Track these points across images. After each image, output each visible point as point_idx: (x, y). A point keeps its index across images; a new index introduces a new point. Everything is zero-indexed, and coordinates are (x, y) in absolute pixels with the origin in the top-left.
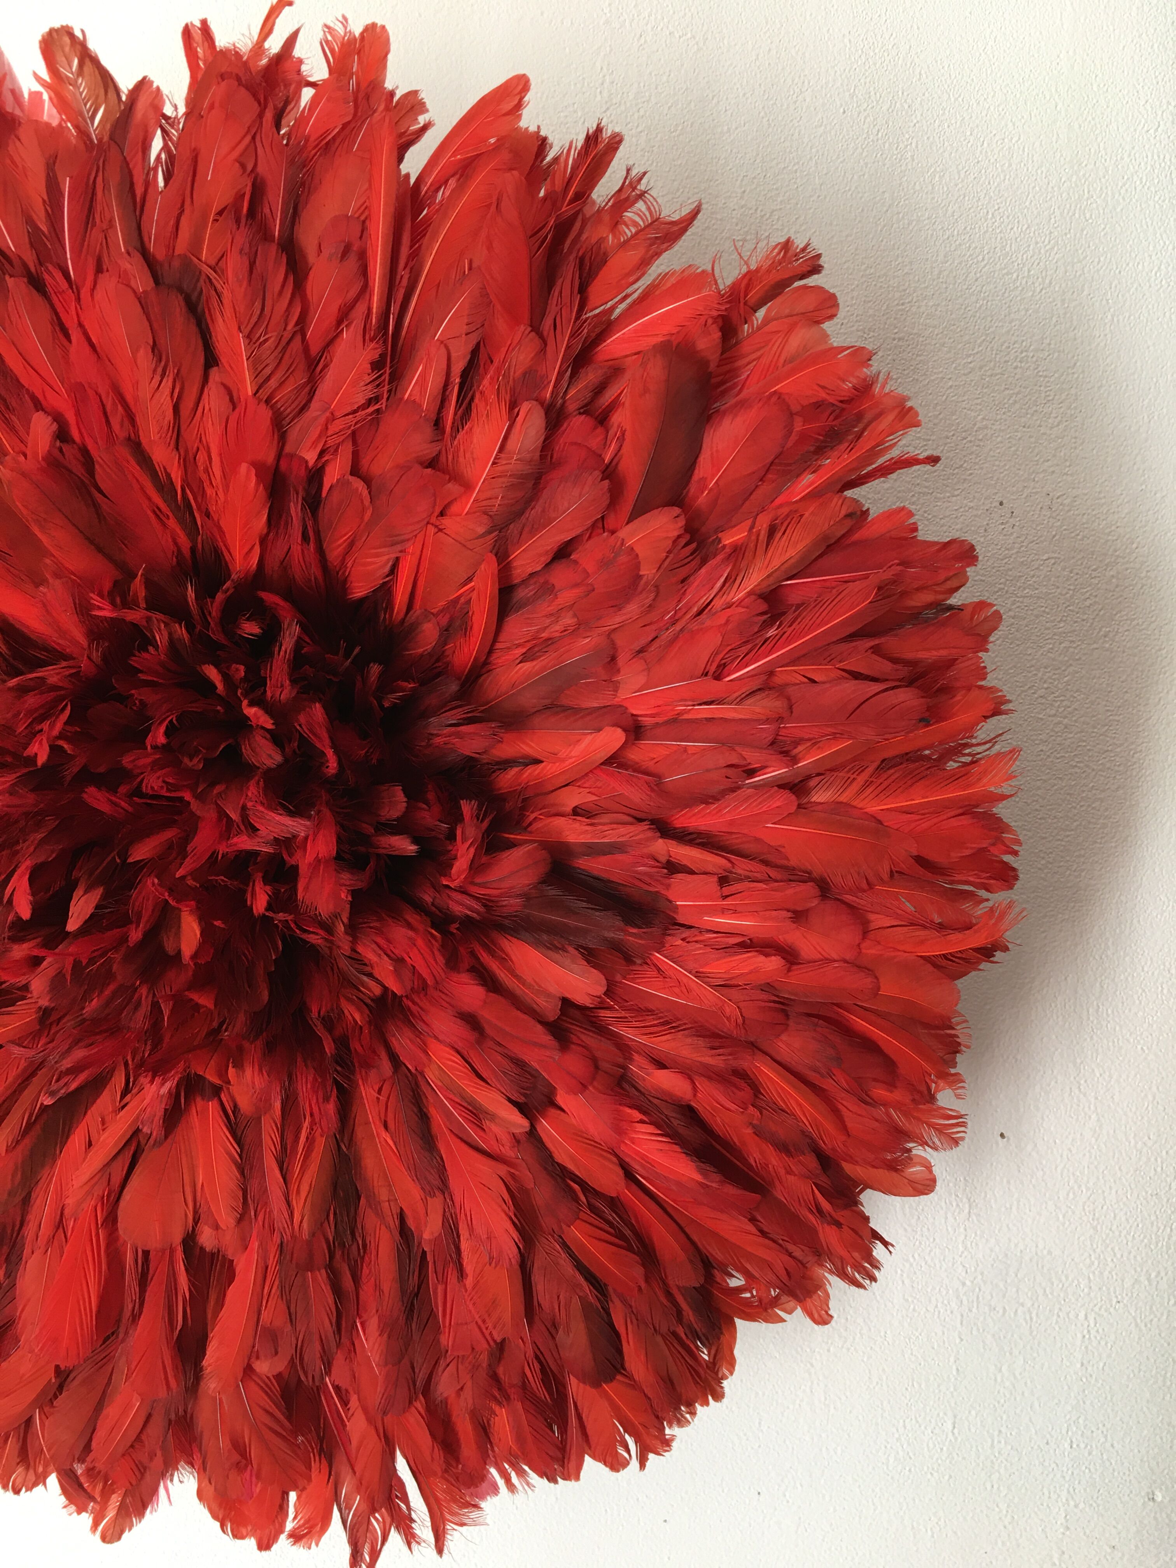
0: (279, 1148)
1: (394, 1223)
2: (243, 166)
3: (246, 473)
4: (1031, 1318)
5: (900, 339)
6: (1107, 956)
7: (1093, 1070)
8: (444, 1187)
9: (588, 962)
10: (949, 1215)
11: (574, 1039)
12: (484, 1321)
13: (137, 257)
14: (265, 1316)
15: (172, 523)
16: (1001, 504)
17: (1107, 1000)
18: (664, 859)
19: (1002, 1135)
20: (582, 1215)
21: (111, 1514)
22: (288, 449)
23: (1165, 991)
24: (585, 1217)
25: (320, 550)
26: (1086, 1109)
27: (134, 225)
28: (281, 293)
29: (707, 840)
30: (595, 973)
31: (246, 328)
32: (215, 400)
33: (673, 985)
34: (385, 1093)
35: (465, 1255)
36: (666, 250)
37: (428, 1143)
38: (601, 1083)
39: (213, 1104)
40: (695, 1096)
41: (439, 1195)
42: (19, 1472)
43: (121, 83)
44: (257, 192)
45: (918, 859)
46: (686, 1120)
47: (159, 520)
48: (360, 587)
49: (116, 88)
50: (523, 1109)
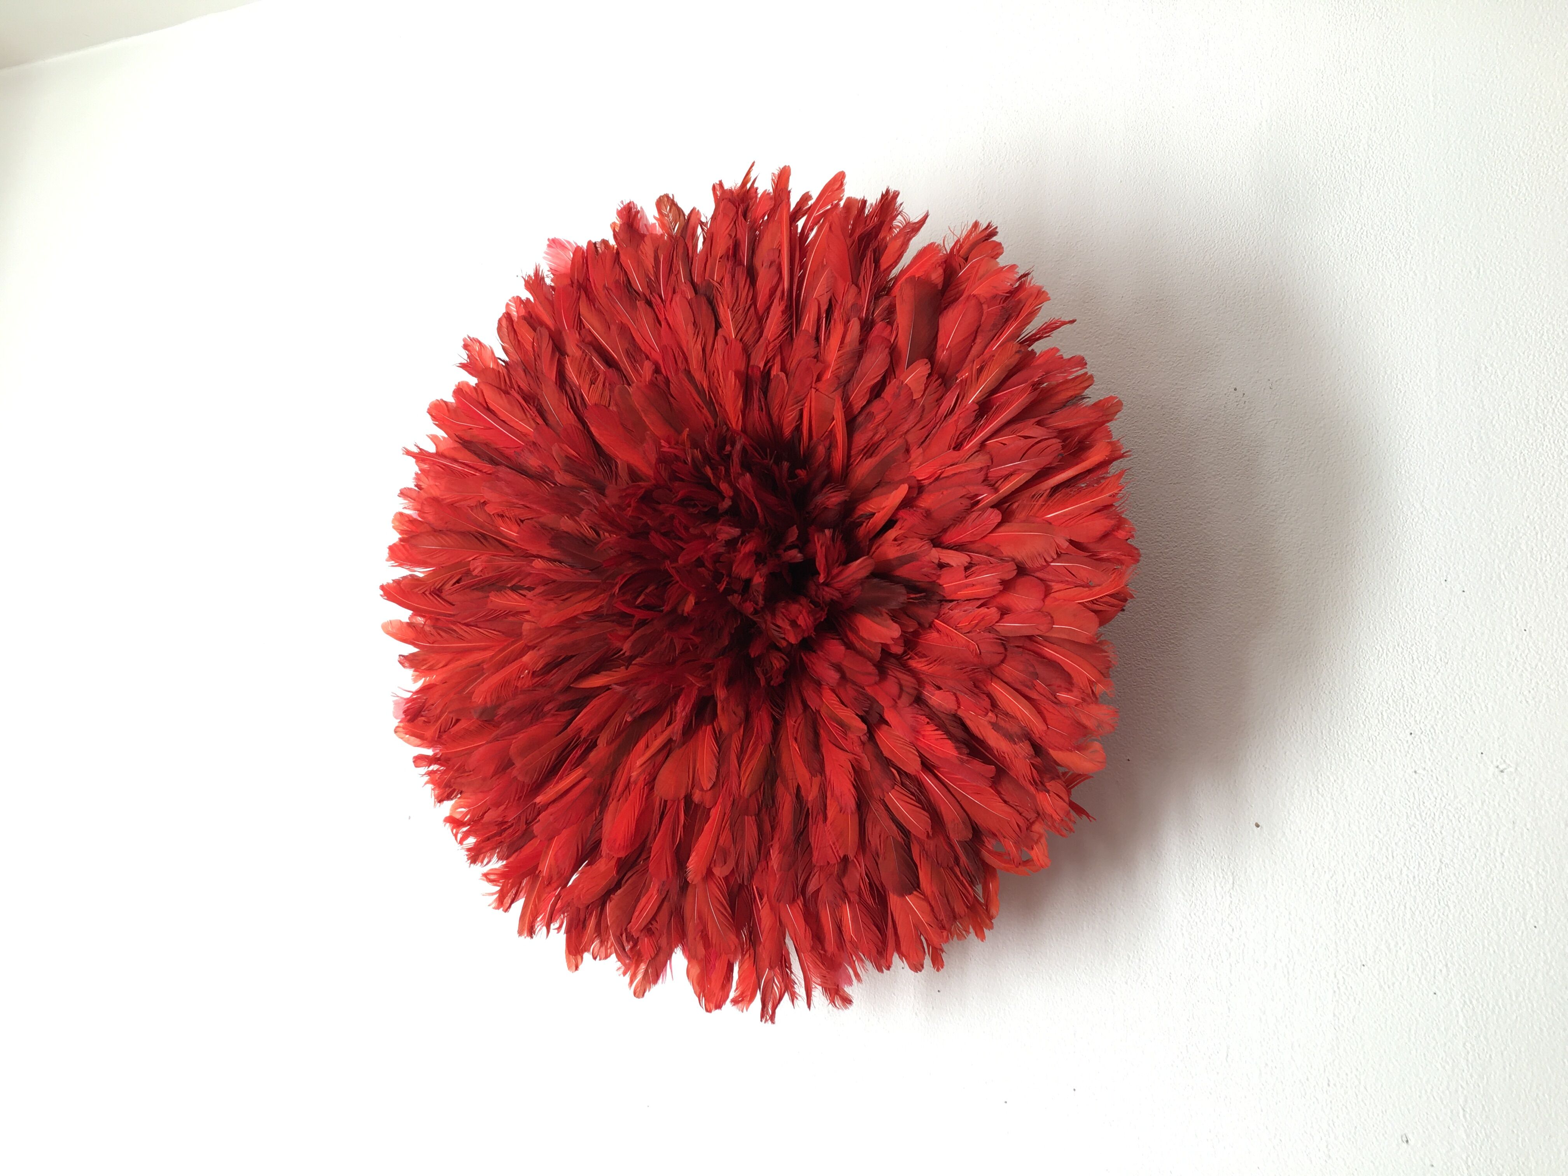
0: (739, 750)
1: (793, 791)
2: (730, 236)
3: (731, 376)
4: (1288, 973)
5: (1160, 300)
6: (1335, 691)
7: (1329, 777)
8: (822, 771)
9: (893, 620)
10: (1217, 885)
11: (890, 673)
12: (834, 844)
13: (689, 284)
14: (721, 842)
15: (705, 411)
16: (1235, 389)
17: (1337, 724)
18: (936, 561)
19: (1257, 826)
20: (896, 787)
21: (639, 977)
22: (752, 363)
23: (1385, 717)
24: (899, 789)
25: (769, 416)
26: (1324, 807)
27: (688, 271)
28: (744, 287)
29: (959, 547)
30: (896, 626)
31: (731, 307)
32: (720, 344)
33: (945, 638)
34: (798, 722)
35: (828, 807)
36: (914, 236)
37: (817, 747)
38: (905, 700)
39: (709, 728)
40: (959, 707)
41: (819, 775)
42: (597, 943)
43: (687, 212)
44: (736, 246)
45: (1072, 542)
46: (955, 724)
47: (698, 408)
48: (787, 431)
49: (684, 215)
50: (864, 719)
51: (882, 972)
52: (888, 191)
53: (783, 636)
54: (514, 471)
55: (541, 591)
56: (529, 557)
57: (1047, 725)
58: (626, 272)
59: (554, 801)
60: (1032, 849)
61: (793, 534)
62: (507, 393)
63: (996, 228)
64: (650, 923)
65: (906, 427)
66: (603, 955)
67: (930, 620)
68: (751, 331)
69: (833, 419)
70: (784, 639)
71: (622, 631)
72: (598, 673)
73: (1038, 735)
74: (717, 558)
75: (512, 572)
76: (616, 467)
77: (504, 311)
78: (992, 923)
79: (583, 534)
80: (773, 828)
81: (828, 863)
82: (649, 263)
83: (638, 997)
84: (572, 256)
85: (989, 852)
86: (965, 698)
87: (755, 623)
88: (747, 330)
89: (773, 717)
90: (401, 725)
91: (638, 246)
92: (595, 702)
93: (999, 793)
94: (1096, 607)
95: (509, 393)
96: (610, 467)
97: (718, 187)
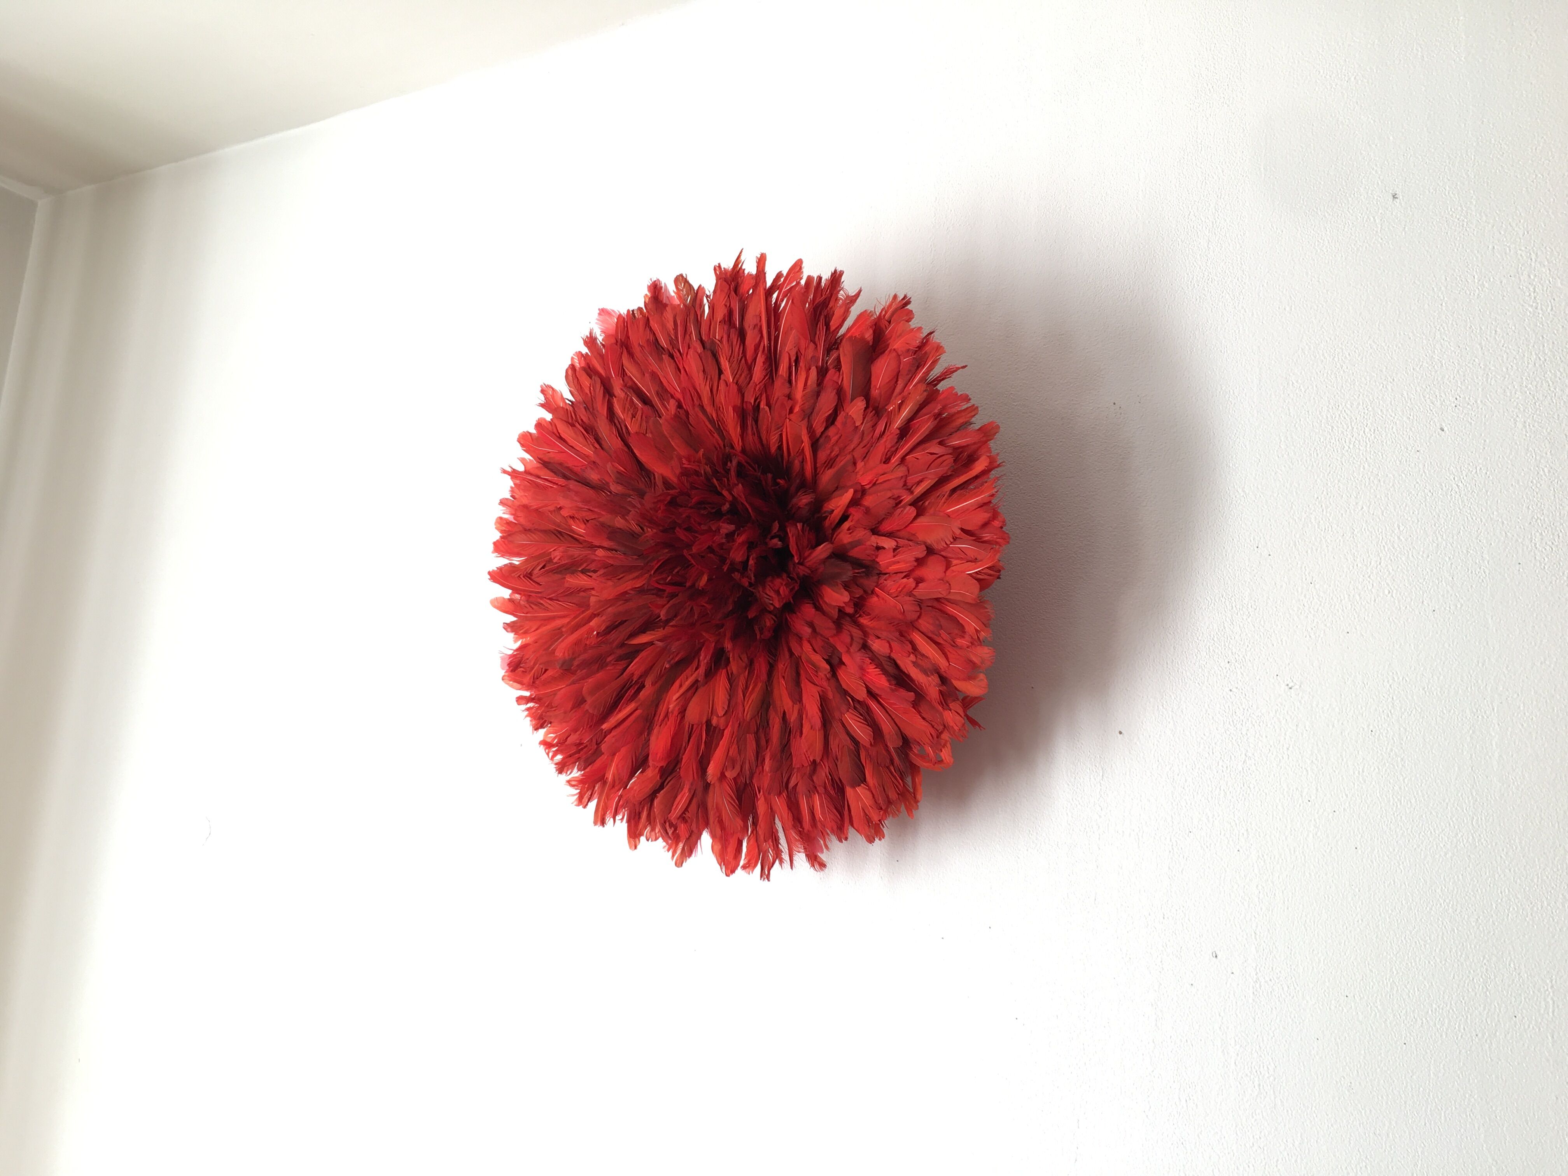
0: (744, 686)
1: (781, 715)
2: (726, 306)
3: (731, 409)
4: (1139, 839)
6: (1177, 632)
7: (1171, 696)
8: (800, 700)
9: (845, 589)
10: (1092, 776)
11: (844, 627)
12: (807, 752)
13: (699, 342)
14: (731, 753)
15: (716, 435)
16: (1114, 404)
17: (1178, 656)
18: (875, 545)
19: (1120, 733)
20: (850, 710)
21: (679, 852)
22: (745, 400)
23: (1211, 651)
25: (760, 438)
26: (1167, 718)
27: (698, 332)
28: (736, 344)
29: (890, 535)
30: (846, 593)
31: (728, 358)
32: (722, 386)
33: (882, 601)
34: (786, 665)
35: (804, 726)
36: (852, 306)
37: (798, 683)
38: (854, 648)
39: (724, 671)
40: (891, 651)
41: (798, 703)
42: (648, 828)
43: (696, 288)
44: (730, 313)
45: (962, 530)
46: (889, 664)
47: (710, 433)
48: (773, 449)
49: (694, 290)
50: (828, 662)
51: (842, 842)
52: (835, 271)
53: (771, 602)
54: (580, 484)
55: (602, 573)
56: (593, 547)
57: (949, 662)
58: (654, 334)
59: (615, 727)
60: (941, 751)
61: (776, 526)
62: (573, 425)
63: (910, 298)
64: (684, 813)
65: (852, 446)
66: (654, 838)
67: (872, 589)
68: (743, 376)
69: (802, 442)
70: (772, 604)
71: (660, 601)
72: (644, 633)
73: (943, 670)
74: (721, 545)
75: (581, 560)
76: (655, 478)
77: (570, 363)
78: (918, 806)
79: (630, 529)
80: (767, 742)
81: (803, 766)
82: (670, 325)
83: (678, 867)
84: (616, 320)
85: (915, 754)
86: (895, 645)
87: (753, 593)
88: (741, 375)
89: (769, 663)
90: (507, 674)
91: (662, 314)
92: (643, 654)
93: (919, 712)
94: (979, 576)
95: (575, 426)
96: (650, 478)
97: (717, 268)
